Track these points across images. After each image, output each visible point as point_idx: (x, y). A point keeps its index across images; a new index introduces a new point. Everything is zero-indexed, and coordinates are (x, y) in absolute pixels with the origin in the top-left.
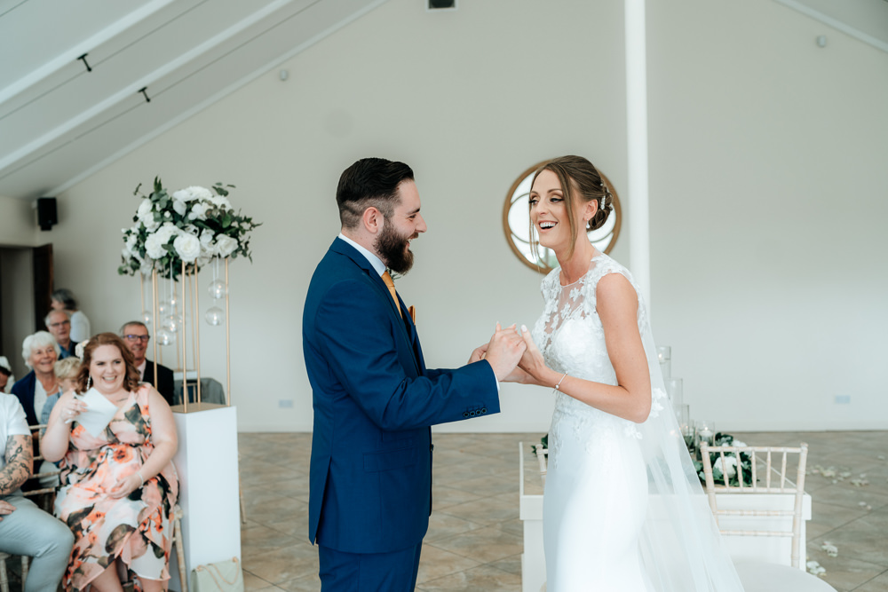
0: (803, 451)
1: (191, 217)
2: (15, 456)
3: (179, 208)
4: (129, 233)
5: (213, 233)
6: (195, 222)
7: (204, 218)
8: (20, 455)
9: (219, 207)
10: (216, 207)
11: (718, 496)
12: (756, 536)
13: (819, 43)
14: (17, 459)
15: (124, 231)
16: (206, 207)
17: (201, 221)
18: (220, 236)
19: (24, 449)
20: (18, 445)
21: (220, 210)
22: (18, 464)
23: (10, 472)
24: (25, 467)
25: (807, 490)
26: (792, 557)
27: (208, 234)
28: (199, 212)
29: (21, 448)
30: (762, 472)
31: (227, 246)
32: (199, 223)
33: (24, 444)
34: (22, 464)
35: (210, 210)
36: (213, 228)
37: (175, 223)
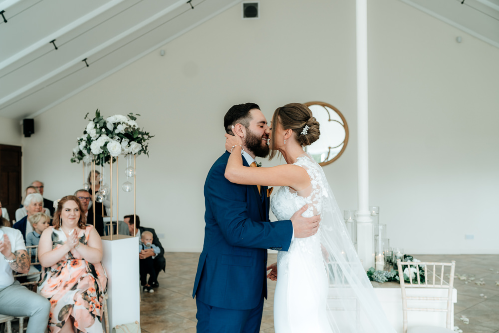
0: (453, 265)
1: (117, 131)
3: (110, 127)
4: (81, 140)
5: (128, 140)
6: (119, 134)
7: (123, 132)
9: (132, 126)
10: (130, 126)
11: (406, 289)
12: (427, 311)
13: (458, 40)
15: (78, 139)
16: (124, 126)
17: (122, 134)
18: (132, 143)
19: (26, 255)
20: (21, 254)
21: (132, 128)
25: (455, 287)
26: (447, 323)
27: (125, 141)
28: (121, 129)
29: (24, 255)
30: (430, 276)
31: (136, 148)
32: (121, 135)
33: (25, 253)
35: (127, 128)
36: (128, 138)
37: (107, 135)
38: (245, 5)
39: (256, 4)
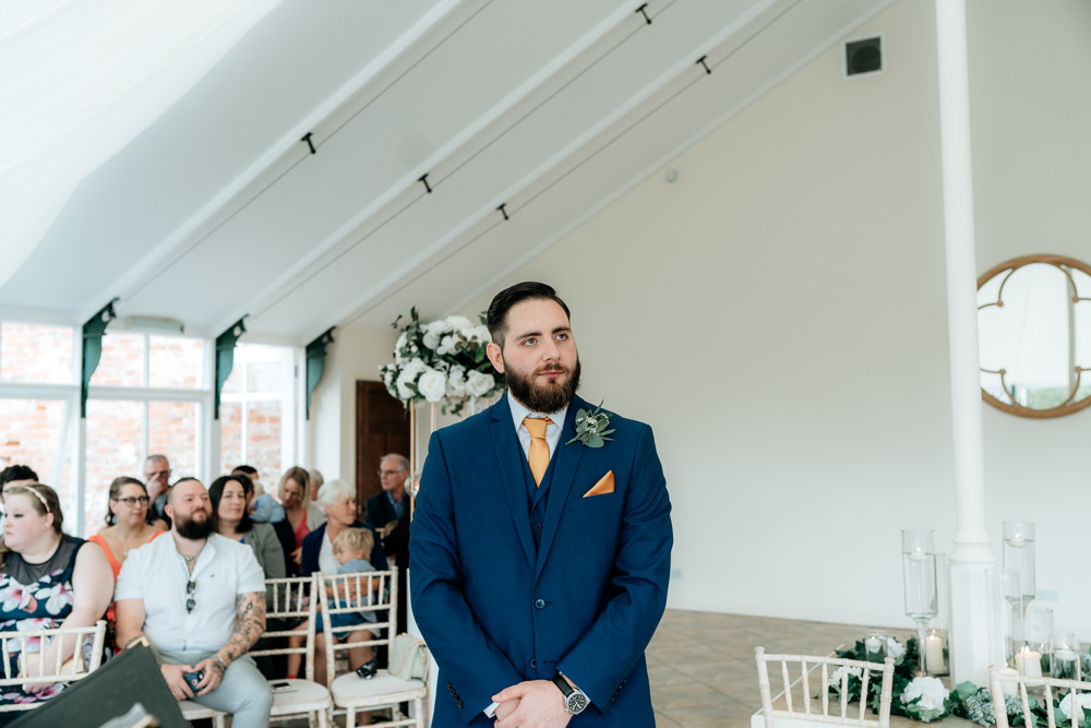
1: (441, 351)
2: (246, 612)
3: (429, 342)
4: (385, 370)
5: (464, 369)
6: (445, 357)
7: (454, 352)
8: (250, 612)
9: (469, 339)
10: (465, 339)
14: (248, 616)
15: (380, 368)
16: (456, 339)
17: (451, 355)
18: (472, 373)
19: (255, 604)
20: (248, 601)
21: (470, 343)
22: (252, 622)
23: (247, 633)
24: (258, 623)
27: (457, 371)
28: (449, 345)
29: (251, 604)
31: (480, 384)
32: (450, 358)
33: (254, 599)
34: (256, 622)
35: (459, 343)
36: (463, 364)
37: (422, 358)
38: (850, 47)
39: (877, 41)
